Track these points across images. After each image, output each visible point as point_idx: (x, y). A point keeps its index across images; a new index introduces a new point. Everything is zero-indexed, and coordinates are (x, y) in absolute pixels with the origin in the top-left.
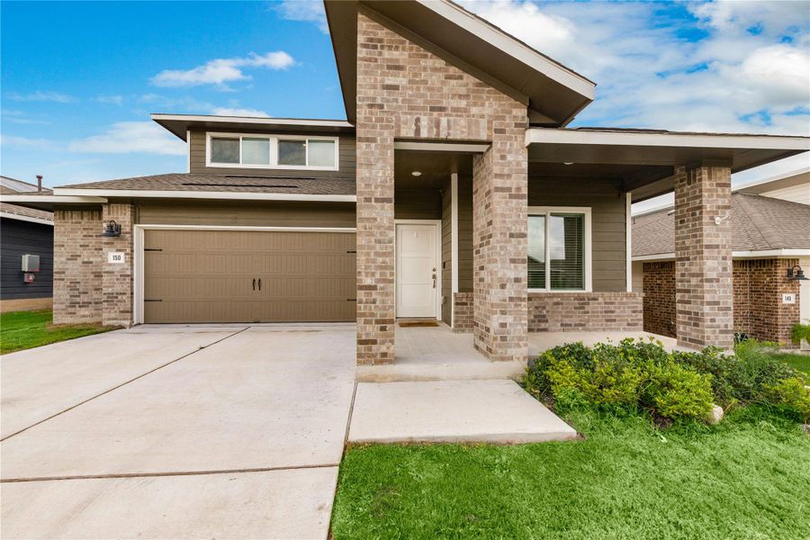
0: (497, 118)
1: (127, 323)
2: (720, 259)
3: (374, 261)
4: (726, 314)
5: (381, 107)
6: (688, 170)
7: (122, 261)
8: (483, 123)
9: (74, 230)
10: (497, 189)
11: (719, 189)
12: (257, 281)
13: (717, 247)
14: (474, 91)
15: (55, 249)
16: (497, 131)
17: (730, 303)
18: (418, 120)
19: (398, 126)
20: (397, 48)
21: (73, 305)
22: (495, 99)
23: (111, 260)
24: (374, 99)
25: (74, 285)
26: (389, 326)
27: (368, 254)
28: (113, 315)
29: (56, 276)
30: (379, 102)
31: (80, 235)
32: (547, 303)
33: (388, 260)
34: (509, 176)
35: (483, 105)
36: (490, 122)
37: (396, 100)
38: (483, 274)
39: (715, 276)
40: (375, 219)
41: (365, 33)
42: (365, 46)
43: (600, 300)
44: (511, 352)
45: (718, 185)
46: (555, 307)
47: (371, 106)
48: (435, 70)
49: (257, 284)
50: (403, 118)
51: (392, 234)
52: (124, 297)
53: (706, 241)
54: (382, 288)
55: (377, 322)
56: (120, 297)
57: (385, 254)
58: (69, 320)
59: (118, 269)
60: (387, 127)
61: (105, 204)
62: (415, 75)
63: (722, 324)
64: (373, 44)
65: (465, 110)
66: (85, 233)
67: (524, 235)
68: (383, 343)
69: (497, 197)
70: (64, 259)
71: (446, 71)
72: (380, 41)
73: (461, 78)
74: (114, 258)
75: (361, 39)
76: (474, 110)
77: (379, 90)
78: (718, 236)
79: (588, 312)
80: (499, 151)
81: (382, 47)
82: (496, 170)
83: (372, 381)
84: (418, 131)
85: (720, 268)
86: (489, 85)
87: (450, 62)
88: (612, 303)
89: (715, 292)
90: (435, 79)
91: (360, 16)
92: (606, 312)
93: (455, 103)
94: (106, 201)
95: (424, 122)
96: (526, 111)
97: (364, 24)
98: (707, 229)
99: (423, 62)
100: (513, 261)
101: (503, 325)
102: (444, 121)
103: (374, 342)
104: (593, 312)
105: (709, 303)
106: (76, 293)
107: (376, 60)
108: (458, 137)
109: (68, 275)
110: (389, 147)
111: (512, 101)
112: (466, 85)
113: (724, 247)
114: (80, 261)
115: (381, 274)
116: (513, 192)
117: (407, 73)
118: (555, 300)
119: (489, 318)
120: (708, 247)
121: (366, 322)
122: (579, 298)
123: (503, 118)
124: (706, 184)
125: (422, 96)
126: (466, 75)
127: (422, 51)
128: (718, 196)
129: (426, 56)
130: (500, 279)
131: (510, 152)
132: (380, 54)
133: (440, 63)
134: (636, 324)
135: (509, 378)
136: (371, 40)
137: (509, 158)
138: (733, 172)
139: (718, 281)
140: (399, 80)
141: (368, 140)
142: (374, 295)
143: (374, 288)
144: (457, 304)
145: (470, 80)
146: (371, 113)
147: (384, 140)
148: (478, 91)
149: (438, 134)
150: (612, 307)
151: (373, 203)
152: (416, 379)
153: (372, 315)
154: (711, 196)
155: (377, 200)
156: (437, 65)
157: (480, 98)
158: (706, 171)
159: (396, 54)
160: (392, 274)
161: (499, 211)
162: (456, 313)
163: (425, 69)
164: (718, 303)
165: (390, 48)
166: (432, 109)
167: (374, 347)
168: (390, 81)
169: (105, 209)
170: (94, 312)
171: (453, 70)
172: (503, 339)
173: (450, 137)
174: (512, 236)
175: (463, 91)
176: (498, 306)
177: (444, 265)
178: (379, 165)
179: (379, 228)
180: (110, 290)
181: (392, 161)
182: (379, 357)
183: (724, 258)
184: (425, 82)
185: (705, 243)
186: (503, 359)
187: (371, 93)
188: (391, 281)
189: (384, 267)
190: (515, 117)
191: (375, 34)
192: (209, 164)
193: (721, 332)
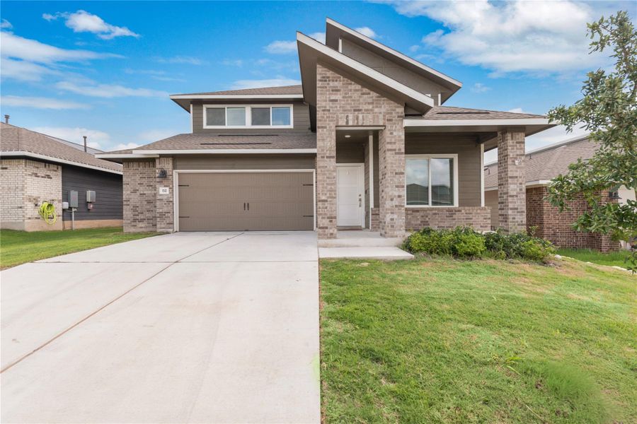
0: (388, 113)
1: (171, 230)
2: (518, 185)
3: (326, 188)
4: (521, 215)
5: (329, 110)
6: (502, 134)
7: (168, 193)
8: (381, 116)
9: (134, 175)
10: (389, 150)
11: (518, 145)
12: (246, 205)
13: (517, 177)
14: (376, 100)
15: (124, 186)
16: (388, 120)
17: (524, 209)
18: (347, 116)
19: (338, 120)
20: (336, 81)
21: (135, 220)
22: (387, 104)
23: (161, 192)
24: (325, 107)
25: (135, 208)
26: (334, 220)
27: (323, 184)
28: (163, 226)
29: (125, 203)
30: (328, 108)
31: (138, 177)
32: (429, 214)
33: (333, 187)
34: (395, 143)
35: (381, 107)
36: (384, 116)
37: (336, 107)
38: (383, 194)
39: (515, 194)
40: (326, 167)
41: (320, 74)
42: (321, 81)
43: (463, 211)
44: (396, 233)
45: (517, 142)
46: (434, 216)
47: (324, 110)
48: (356, 90)
49: (246, 206)
50: (340, 116)
51: (335, 174)
52: (169, 215)
53: (510, 174)
54: (330, 201)
55: (328, 218)
56: (167, 215)
57: (332, 184)
58: (132, 230)
59: (165, 197)
60: (332, 121)
61: (157, 158)
62: (346, 94)
63: (519, 220)
64: (324, 79)
65: (372, 110)
66: (141, 176)
67: (403, 173)
68: (331, 228)
69: (388, 154)
70: (129, 192)
71: (362, 91)
72: (328, 77)
73: (369, 94)
74: (163, 191)
75: (318, 77)
76: (376, 110)
77: (328, 102)
78: (517, 171)
79: (455, 219)
80: (389, 130)
81: (329, 81)
82: (388, 140)
83: (326, 247)
84: (347, 122)
85: (518, 189)
86: (384, 97)
87: (363, 86)
88: (471, 213)
89: (515, 202)
90: (356, 95)
91: (318, 66)
92: (467, 219)
93: (366, 107)
94: (158, 156)
95: (351, 117)
96: (403, 109)
97: (320, 70)
98: (510, 168)
99: (350, 87)
100: (397, 187)
101: (392, 219)
102: (360, 116)
103: (327, 228)
104: (459, 219)
105: (511, 209)
106: (137, 213)
107: (326, 87)
108: (368, 124)
109: (132, 203)
110: (333, 131)
111: (396, 104)
112: (372, 97)
113: (521, 177)
114: (138, 193)
115: (330, 194)
116: (397, 151)
117: (341, 92)
118: (434, 212)
119: (385, 216)
120: (511, 177)
121: (323, 218)
122: (449, 210)
123: (391, 113)
124: (510, 142)
125: (349, 104)
126: (371, 92)
127: (349, 82)
128: (517, 149)
129: (351, 84)
130: (391, 196)
131: (395, 130)
132: (328, 84)
133: (358, 87)
134: (486, 227)
135: (395, 246)
136: (324, 77)
137: (395, 134)
138: (526, 136)
139: (517, 196)
140: (338, 97)
141: (322, 127)
142: (326, 204)
143: (326, 201)
144: (373, 214)
145: (374, 94)
146: (324, 114)
147: (330, 127)
148: (377, 100)
149: (358, 123)
150: (471, 216)
151: (325, 159)
152: (348, 246)
153: (325, 214)
154: (513, 149)
155: (327, 157)
156: (357, 88)
157: (379, 104)
158: (510, 135)
159: (336, 84)
160: (335, 194)
161: (390, 161)
162: (372, 220)
163: (351, 90)
164: (517, 209)
165: (333, 81)
166: (355, 110)
167: (326, 230)
168: (333, 97)
169: (157, 161)
170: (147, 225)
171: (365, 90)
172: (392, 226)
173: (364, 124)
174: (396, 173)
175: (370, 100)
176: (389, 209)
177: (366, 192)
178: (328, 139)
179: (328, 171)
180: (161, 211)
181: (335, 138)
182: (329, 235)
183: (521, 184)
184: (351, 97)
185: (509, 175)
186: (392, 237)
187: (324, 104)
188: (335, 198)
189: (331, 190)
190: (398, 113)
191: (326, 74)
192: (205, 127)
193: (519, 225)
